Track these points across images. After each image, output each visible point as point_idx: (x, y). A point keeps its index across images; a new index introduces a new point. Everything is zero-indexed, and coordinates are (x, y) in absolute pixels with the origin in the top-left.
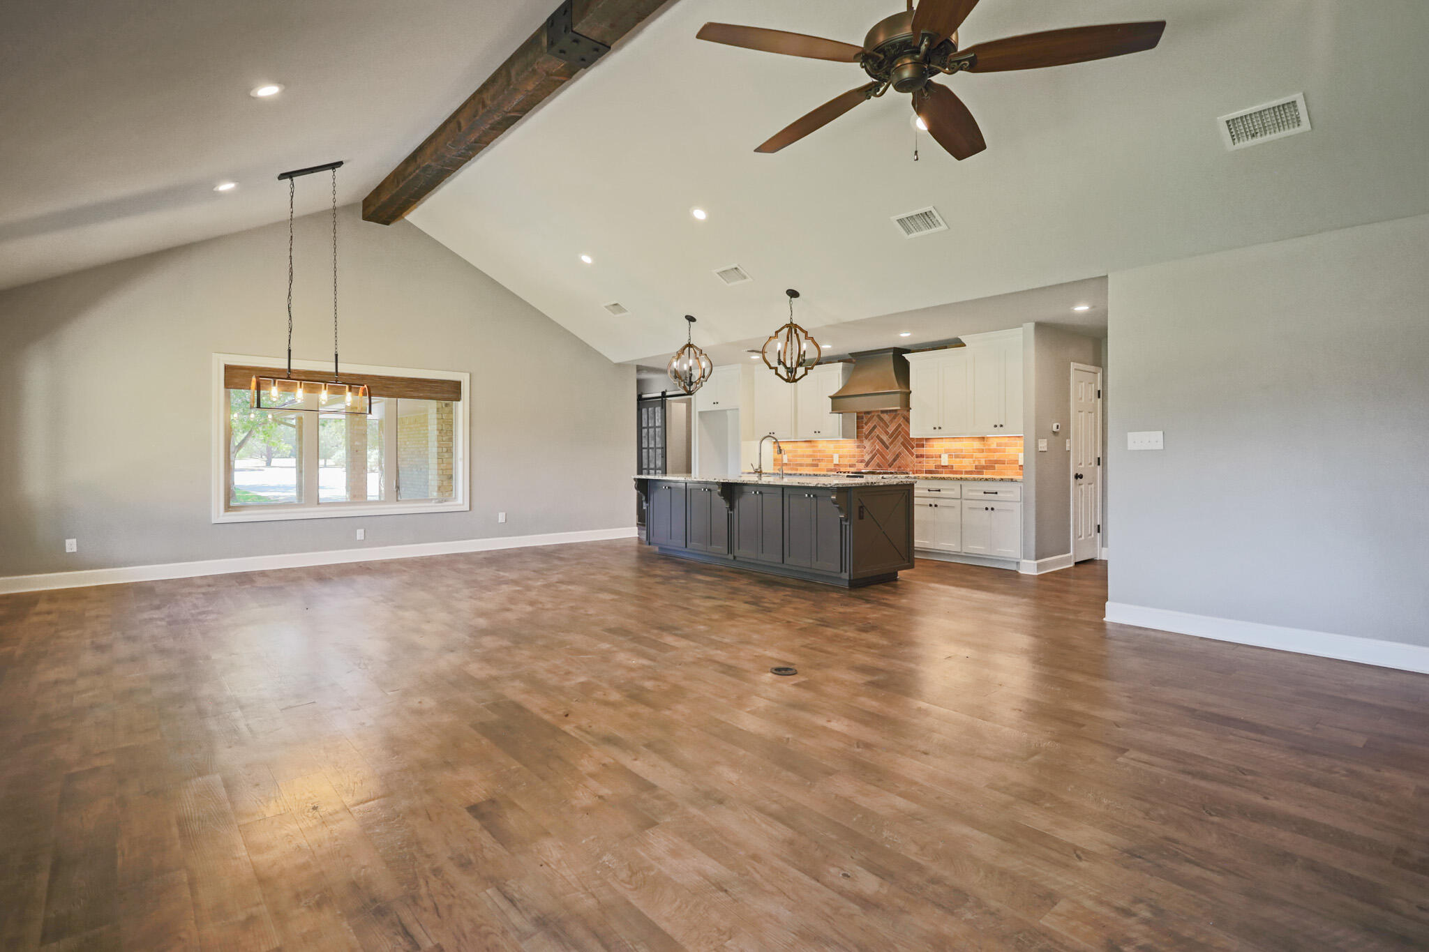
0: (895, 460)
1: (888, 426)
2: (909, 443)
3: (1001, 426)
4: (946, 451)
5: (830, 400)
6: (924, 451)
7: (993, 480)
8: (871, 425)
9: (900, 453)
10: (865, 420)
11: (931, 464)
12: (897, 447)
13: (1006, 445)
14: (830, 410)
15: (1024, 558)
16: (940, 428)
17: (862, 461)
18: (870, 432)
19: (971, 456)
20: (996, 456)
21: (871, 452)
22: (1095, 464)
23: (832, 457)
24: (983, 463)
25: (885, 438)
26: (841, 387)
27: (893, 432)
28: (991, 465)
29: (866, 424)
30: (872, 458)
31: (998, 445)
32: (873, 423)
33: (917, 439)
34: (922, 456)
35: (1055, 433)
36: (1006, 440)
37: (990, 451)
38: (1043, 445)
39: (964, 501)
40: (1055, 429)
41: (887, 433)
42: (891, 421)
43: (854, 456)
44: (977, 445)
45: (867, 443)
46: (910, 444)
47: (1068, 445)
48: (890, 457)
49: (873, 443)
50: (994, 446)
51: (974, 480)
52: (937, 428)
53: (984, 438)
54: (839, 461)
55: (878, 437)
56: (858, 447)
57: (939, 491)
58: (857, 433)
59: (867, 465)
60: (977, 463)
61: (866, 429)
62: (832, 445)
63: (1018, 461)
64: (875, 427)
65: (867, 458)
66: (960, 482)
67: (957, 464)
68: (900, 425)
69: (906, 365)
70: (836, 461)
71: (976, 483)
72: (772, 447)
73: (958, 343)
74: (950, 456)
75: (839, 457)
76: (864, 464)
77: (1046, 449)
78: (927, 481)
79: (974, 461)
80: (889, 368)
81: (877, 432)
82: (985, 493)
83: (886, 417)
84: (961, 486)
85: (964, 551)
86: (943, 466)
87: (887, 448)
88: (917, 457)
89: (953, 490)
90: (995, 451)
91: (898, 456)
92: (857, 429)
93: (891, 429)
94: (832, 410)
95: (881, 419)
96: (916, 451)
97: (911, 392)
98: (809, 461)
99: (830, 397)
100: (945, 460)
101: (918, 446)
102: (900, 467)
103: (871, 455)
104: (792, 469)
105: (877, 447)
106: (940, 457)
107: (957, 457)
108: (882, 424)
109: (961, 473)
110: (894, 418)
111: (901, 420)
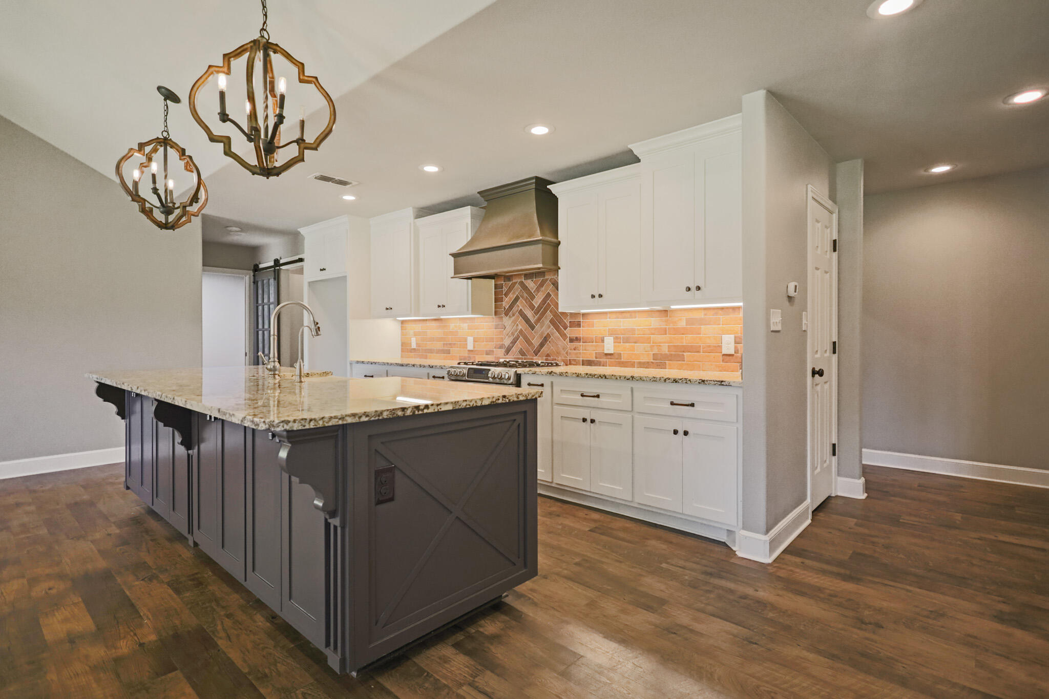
0: (542, 345)
1: (533, 297)
2: (559, 321)
3: (698, 288)
4: (612, 333)
5: (452, 259)
6: (581, 332)
7: (687, 381)
8: (512, 296)
9: (548, 336)
10: (505, 289)
11: (589, 352)
12: (545, 327)
13: (702, 322)
14: (452, 275)
15: (744, 528)
16: (600, 296)
17: (501, 347)
18: (511, 307)
19: (648, 340)
20: (687, 340)
21: (513, 334)
22: (830, 353)
23: (466, 340)
24: (665, 350)
25: (529, 314)
26: (470, 238)
27: (539, 306)
28: (677, 355)
29: (506, 295)
30: (514, 342)
31: (690, 321)
32: (514, 293)
33: (571, 314)
34: (578, 339)
35: (790, 298)
36: (701, 315)
37: (677, 331)
38: (776, 320)
39: (637, 416)
40: (791, 292)
41: (532, 307)
42: (538, 290)
43: (491, 340)
44: (655, 322)
45: (507, 321)
46: (561, 322)
47: (804, 321)
48: (536, 342)
49: (514, 322)
50: (682, 324)
51: (654, 380)
52: (597, 296)
53: (666, 311)
54: (474, 347)
55: (521, 313)
56: (496, 327)
57: (598, 396)
58: (496, 308)
59: (508, 351)
60: (656, 351)
61: (506, 303)
62: (465, 325)
63: (720, 347)
64: (517, 299)
65: (507, 342)
66: (630, 384)
67: (626, 350)
68: (549, 295)
69: (553, 201)
70: (470, 347)
71: (654, 386)
72: (400, 327)
73: (630, 158)
74: (617, 340)
75: (474, 341)
76: (503, 350)
77: (779, 328)
78: (579, 380)
79: (652, 347)
80: (530, 208)
81: (521, 305)
82: (672, 404)
83: (531, 284)
84: (632, 389)
85: (637, 500)
86: (606, 354)
87: (532, 327)
88: (571, 340)
89: (619, 396)
90: (683, 332)
91: (546, 339)
92: (495, 302)
93: (537, 302)
94: (455, 273)
95: (525, 288)
96: (570, 332)
97: (559, 243)
98: (439, 345)
99: (453, 255)
100: (609, 346)
101: (572, 324)
102: (548, 355)
103: (512, 338)
104: (421, 357)
105: (520, 327)
106: (603, 341)
107: (627, 340)
108: (525, 295)
109: (632, 365)
110: (541, 285)
111: (549, 288)
